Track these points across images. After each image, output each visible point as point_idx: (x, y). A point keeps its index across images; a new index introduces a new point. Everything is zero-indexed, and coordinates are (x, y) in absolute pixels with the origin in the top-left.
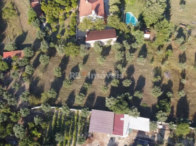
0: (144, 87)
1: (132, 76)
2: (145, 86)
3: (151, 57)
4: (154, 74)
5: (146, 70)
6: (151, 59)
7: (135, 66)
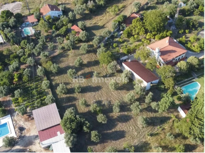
0: (112, 141)
1: (118, 123)
2: (114, 142)
3: (158, 132)
4: (137, 144)
5: (136, 133)
6: (156, 133)
7: (132, 120)
